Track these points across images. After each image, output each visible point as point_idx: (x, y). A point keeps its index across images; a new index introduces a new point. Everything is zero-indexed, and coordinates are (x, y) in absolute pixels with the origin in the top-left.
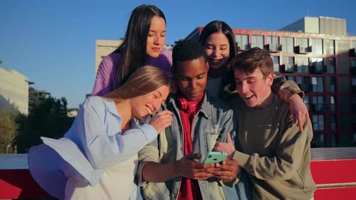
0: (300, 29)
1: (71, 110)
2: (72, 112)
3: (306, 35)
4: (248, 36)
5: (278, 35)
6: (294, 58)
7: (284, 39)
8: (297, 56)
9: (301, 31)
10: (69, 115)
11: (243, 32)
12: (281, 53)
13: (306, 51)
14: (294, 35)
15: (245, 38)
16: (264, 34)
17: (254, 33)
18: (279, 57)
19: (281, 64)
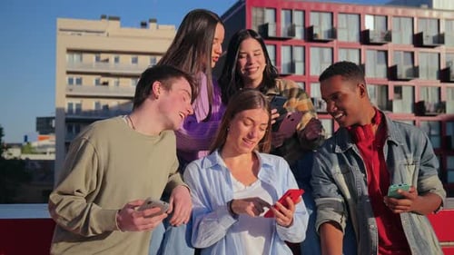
0: (424, 3)
1: (10, 146)
2: (10, 150)
3: (435, 14)
4: (332, 13)
5: (386, 13)
6: (413, 54)
7: (396, 19)
8: (417, 51)
9: (426, 6)
10: (5, 155)
11: (324, 8)
12: (390, 44)
13: (434, 42)
14: (413, 12)
15: (326, 17)
16: (360, 10)
17: (343, 8)
18: (386, 52)
19: (390, 65)
